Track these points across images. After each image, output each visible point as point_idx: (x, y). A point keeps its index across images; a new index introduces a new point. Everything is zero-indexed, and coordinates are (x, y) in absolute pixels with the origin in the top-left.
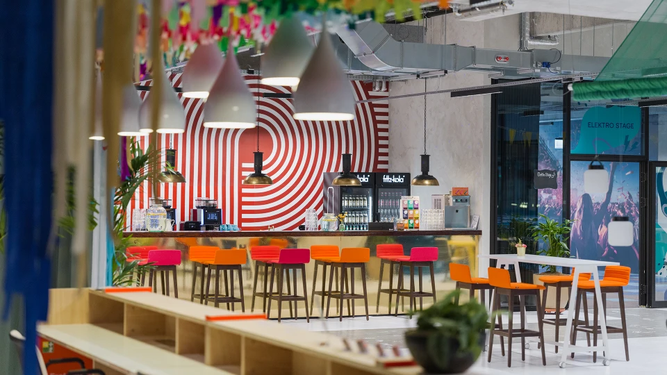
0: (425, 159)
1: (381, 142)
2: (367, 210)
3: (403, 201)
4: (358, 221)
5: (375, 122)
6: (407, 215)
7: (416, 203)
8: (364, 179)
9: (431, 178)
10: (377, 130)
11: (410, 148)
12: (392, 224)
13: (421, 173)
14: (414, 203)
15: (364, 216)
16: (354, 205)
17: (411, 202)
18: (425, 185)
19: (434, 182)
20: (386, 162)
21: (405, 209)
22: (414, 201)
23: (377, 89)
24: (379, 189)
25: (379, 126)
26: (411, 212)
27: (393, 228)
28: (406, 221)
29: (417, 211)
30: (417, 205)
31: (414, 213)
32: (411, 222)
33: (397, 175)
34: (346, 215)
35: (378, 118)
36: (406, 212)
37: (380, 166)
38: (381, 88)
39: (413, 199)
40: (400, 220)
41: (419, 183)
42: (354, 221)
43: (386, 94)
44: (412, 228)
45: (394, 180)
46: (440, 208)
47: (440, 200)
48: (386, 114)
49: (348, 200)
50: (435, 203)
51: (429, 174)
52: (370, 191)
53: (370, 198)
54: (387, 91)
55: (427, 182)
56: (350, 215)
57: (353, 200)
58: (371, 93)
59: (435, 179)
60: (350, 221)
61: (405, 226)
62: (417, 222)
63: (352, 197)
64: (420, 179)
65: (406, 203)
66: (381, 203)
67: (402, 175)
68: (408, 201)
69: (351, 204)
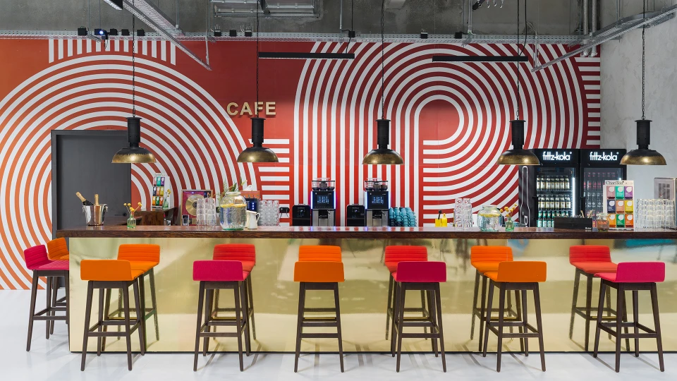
0: (644, 128)
1: (591, 115)
2: (570, 193)
3: (608, 188)
4: (558, 206)
5: (584, 92)
6: (614, 207)
7: (629, 190)
8: (565, 157)
9: (654, 154)
10: (585, 101)
11: (625, 119)
12: (591, 220)
13: (636, 147)
14: (625, 191)
15: (566, 201)
16: (553, 187)
17: (621, 189)
18: (643, 164)
19: (659, 159)
20: (598, 138)
21: (611, 198)
22: (625, 188)
23: (585, 54)
24: (586, 169)
25: (589, 96)
26: (620, 203)
27: (591, 226)
28: (613, 217)
29: (629, 203)
30: (631, 193)
31: (625, 205)
32: (621, 217)
33: (608, 152)
34: (542, 199)
35: (587, 87)
36: (612, 203)
37: (589, 142)
38: (590, 54)
39: (624, 184)
40: (604, 215)
41: (633, 161)
42: (552, 206)
43: (597, 60)
44: (622, 226)
45: (605, 157)
46: (668, 197)
47: (668, 186)
48: (598, 83)
49: (545, 181)
50: (660, 189)
51: (650, 147)
52: (573, 171)
53: (574, 179)
54: (598, 56)
55: (646, 160)
56: (547, 199)
57: (551, 181)
58: (578, 60)
59: (659, 155)
60: (547, 206)
61: (610, 223)
62: (630, 217)
63: (550, 178)
64: (636, 156)
65: (612, 189)
66: (588, 185)
67: (614, 151)
68: (616, 188)
69: (548, 186)
